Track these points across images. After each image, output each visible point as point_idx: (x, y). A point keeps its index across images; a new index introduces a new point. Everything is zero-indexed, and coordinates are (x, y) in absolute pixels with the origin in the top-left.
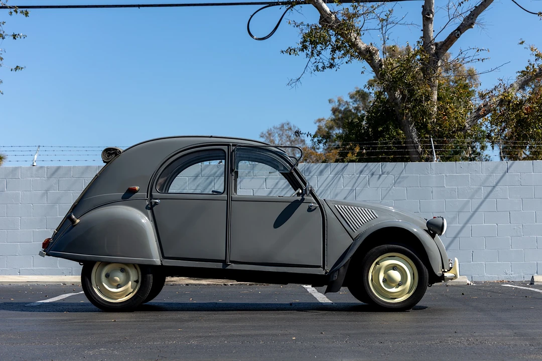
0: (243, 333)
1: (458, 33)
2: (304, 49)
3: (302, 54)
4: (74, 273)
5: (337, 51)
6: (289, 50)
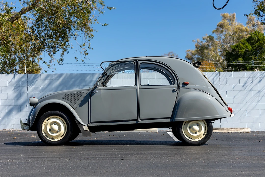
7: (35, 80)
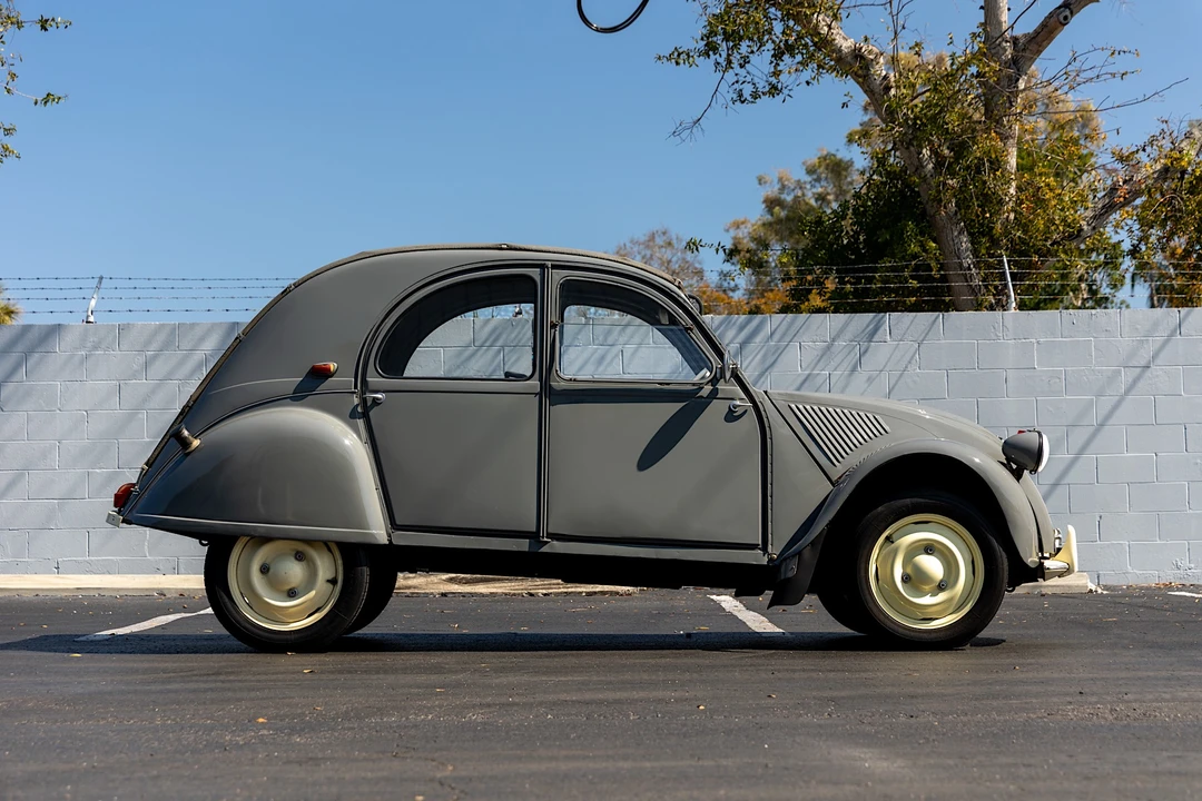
0: (588, 696)
1: (1064, 14)
2: (711, 53)
3: (706, 64)
4: (182, 570)
5: (786, 57)
6: (676, 54)
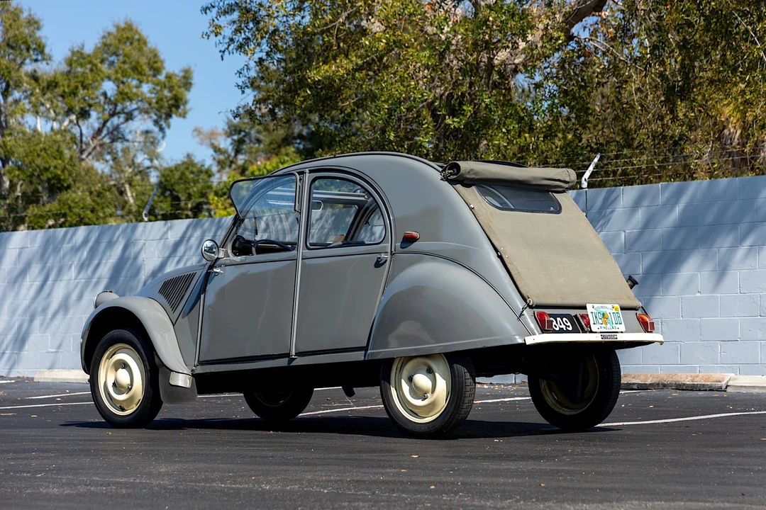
7: (609, 210)
